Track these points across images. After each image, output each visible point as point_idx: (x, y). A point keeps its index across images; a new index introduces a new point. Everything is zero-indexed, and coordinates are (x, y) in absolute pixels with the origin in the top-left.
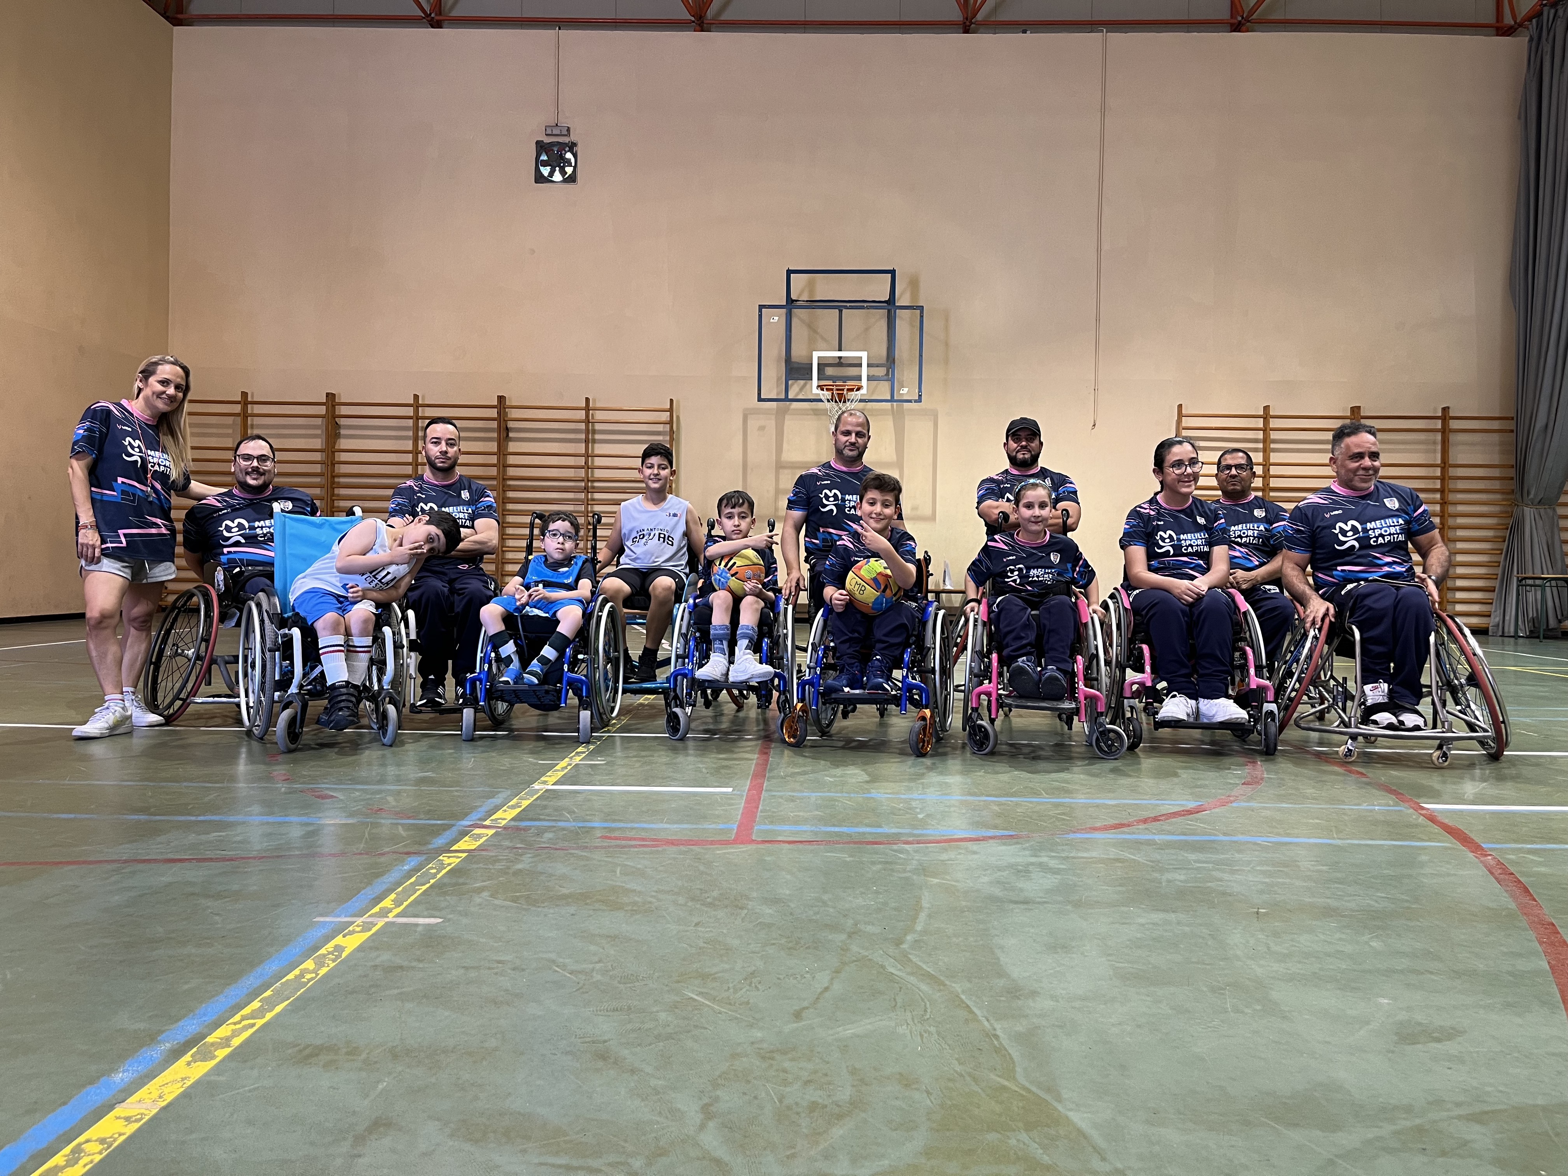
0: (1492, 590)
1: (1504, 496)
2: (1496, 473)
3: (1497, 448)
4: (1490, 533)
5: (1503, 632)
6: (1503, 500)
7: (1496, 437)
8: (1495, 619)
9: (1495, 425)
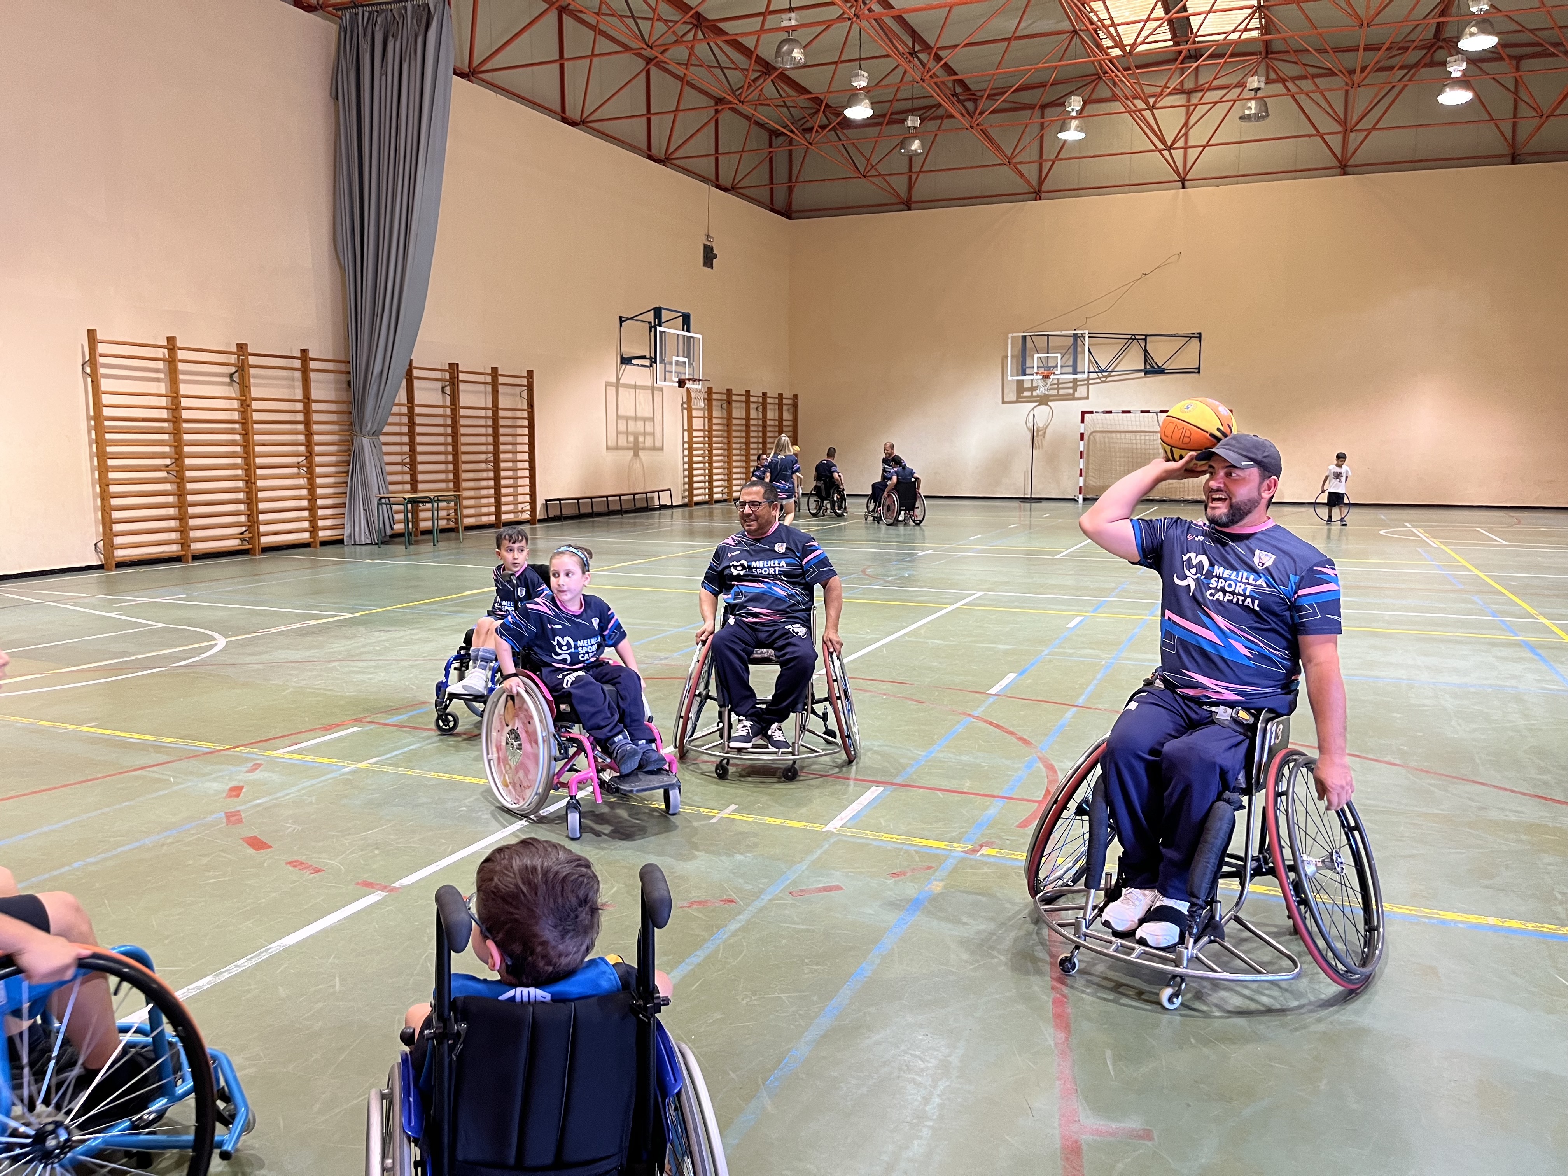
0: (343, 505)
1: (343, 427)
2: (333, 407)
3: (333, 386)
4: (333, 459)
5: (355, 541)
6: (343, 431)
7: (331, 376)
8: (347, 532)
9: (330, 366)
